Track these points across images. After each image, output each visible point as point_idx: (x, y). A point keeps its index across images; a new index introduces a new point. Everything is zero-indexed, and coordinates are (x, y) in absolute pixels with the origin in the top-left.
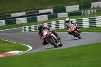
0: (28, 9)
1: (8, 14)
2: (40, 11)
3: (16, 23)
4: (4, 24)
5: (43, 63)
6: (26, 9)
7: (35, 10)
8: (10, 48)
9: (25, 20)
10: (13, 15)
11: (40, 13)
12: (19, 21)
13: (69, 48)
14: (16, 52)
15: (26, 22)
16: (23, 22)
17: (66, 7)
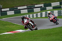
0: (28, 4)
1: (16, 7)
2: (35, 5)
3: (20, 13)
4: (13, 14)
5: (37, 37)
6: (27, 4)
7: (32, 5)
8: (17, 28)
9: (26, 11)
10: (19, 8)
11: (35, 7)
12: (22, 12)
13: (53, 28)
14: (21, 31)
15: (27, 12)
16: (25, 12)
17: (52, 3)
